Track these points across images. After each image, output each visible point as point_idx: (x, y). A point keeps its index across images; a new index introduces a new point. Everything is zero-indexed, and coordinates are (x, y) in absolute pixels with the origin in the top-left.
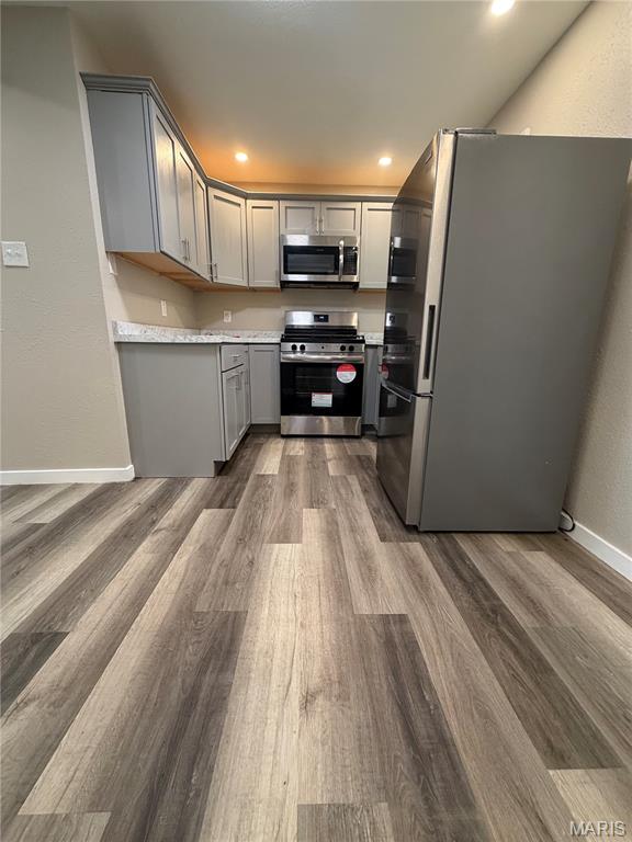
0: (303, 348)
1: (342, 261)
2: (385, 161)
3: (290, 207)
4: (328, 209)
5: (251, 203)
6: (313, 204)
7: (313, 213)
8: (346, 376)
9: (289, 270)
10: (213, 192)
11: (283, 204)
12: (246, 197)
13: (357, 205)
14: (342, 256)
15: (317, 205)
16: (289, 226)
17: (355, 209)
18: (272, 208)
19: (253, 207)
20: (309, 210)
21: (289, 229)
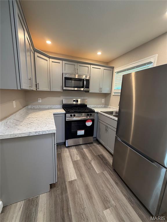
0: (74, 115)
1: (85, 83)
2: (99, 53)
3: (66, 64)
4: (80, 66)
5: (51, 60)
6: (74, 64)
7: (75, 67)
8: (89, 124)
9: (66, 86)
10: (37, 54)
11: (64, 62)
12: (49, 57)
13: (89, 66)
14: (85, 82)
15: (76, 64)
16: (66, 70)
17: (88, 67)
18: (60, 63)
19: (52, 62)
20: (73, 66)
21: (66, 71)
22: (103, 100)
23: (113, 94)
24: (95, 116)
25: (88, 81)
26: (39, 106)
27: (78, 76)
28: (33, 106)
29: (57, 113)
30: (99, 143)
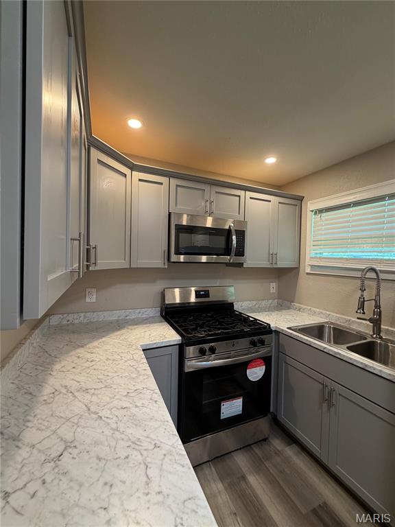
0: (212, 350)
1: (234, 242)
3: (179, 186)
4: (217, 192)
5: (137, 175)
6: (201, 186)
7: (204, 195)
8: (255, 373)
9: (180, 251)
10: (95, 154)
11: (174, 182)
12: (133, 168)
13: (241, 193)
14: (234, 237)
15: (207, 188)
16: (178, 205)
17: (239, 196)
18: (161, 184)
19: (140, 180)
20: (200, 192)
21: (178, 207)
22: (273, 287)
23: (308, 270)
24: (273, 344)
25: (241, 234)
26: (88, 315)
27: (215, 220)
28: (68, 318)
29: (155, 346)
30: (292, 439)
